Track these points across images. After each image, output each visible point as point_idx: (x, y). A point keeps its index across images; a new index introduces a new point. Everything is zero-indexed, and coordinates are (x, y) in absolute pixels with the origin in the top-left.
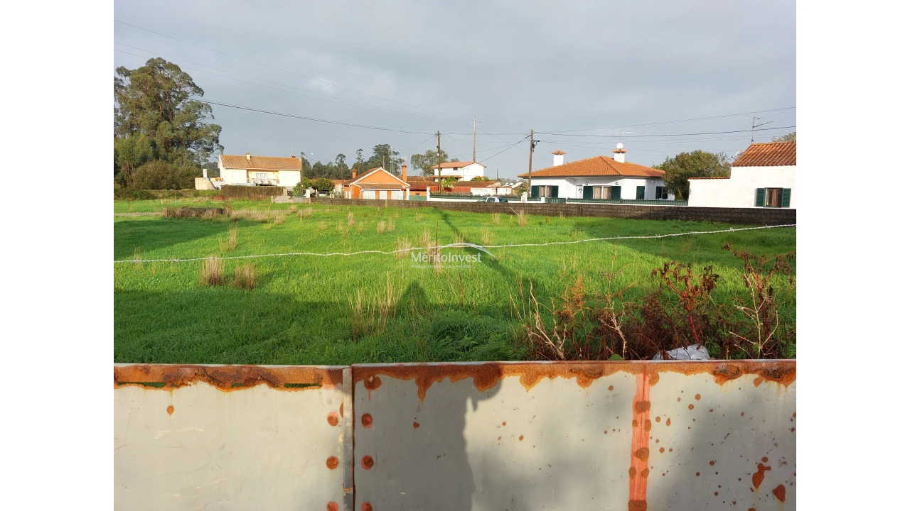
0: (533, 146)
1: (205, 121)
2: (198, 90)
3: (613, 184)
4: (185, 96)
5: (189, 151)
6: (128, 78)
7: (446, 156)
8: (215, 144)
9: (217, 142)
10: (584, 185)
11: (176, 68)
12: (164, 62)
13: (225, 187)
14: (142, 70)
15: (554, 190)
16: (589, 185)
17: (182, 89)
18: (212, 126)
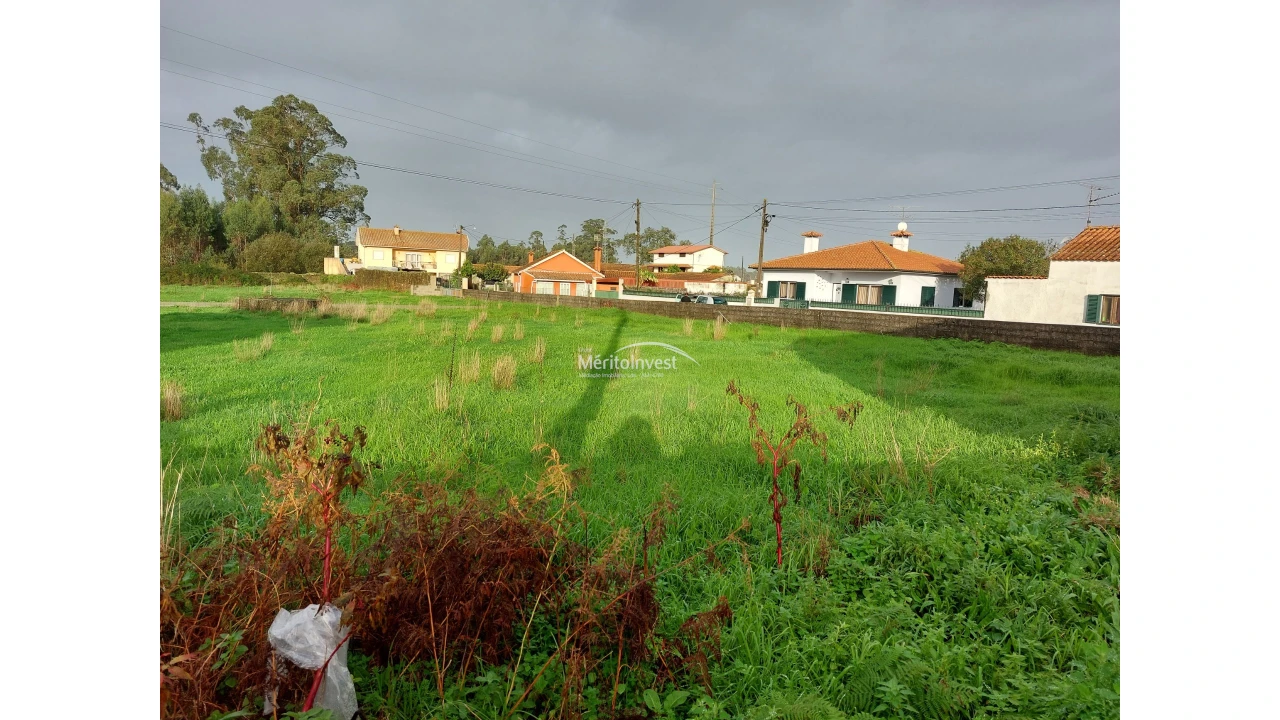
0: (766, 223)
1: (347, 180)
2: (339, 139)
3: (885, 282)
4: (322, 145)
5: (322, 222)
6: (249, 121)
7: (672, 237)
8: (358, 213)
9: (362, 209)
10: (844, 282)
11: (313, 110)
12: (296, 100)
13: (359, 271)
14: (267, 111)
15: (800, 288)
16: (851, 282)
17: (318, 138)
18: (355, 188)
